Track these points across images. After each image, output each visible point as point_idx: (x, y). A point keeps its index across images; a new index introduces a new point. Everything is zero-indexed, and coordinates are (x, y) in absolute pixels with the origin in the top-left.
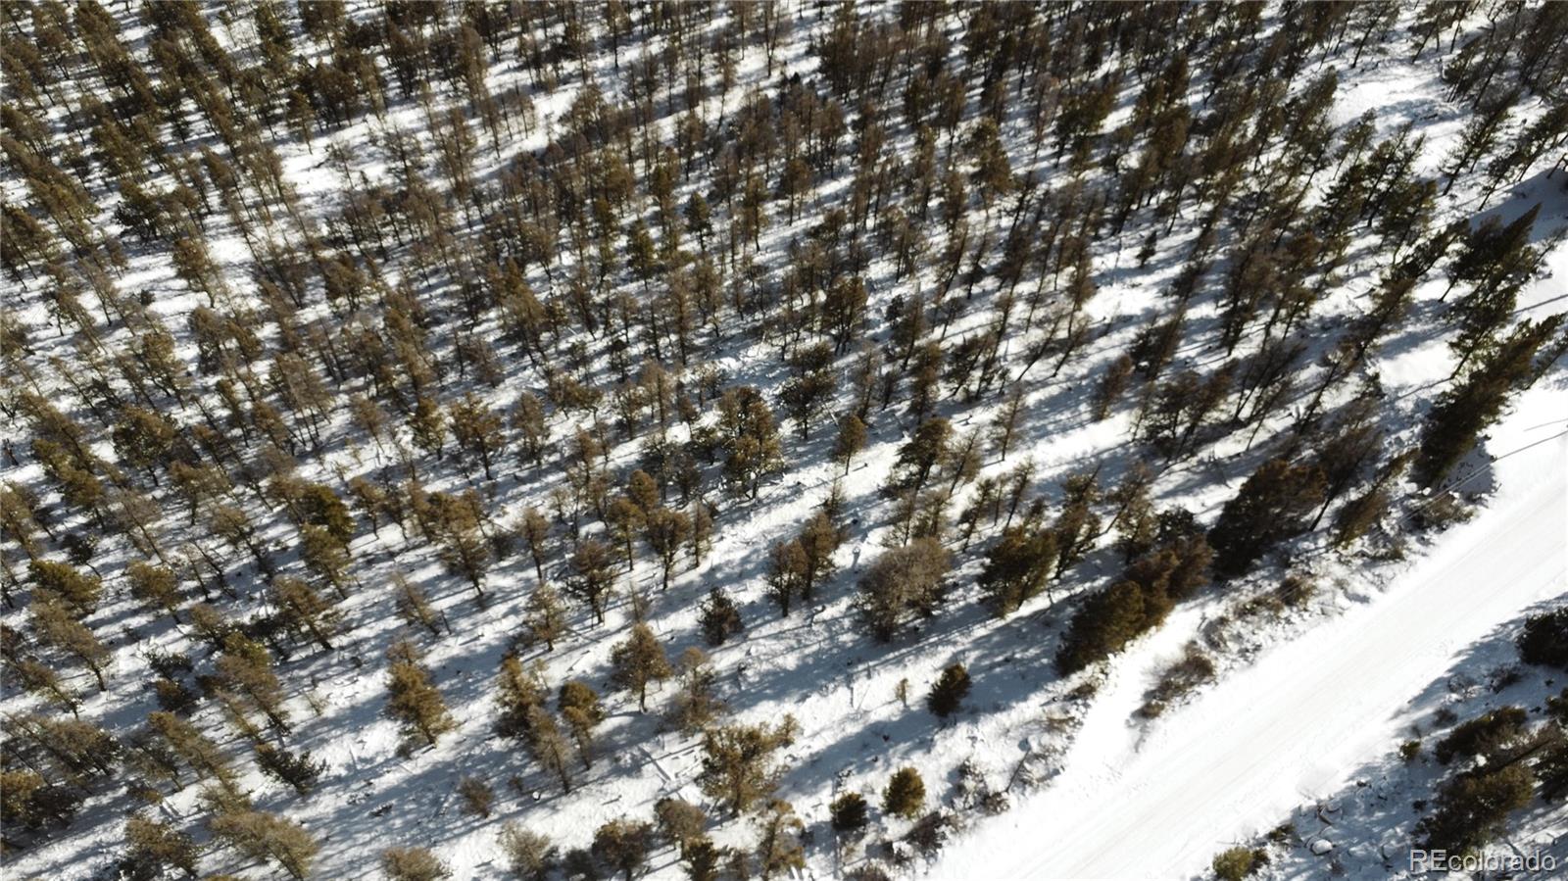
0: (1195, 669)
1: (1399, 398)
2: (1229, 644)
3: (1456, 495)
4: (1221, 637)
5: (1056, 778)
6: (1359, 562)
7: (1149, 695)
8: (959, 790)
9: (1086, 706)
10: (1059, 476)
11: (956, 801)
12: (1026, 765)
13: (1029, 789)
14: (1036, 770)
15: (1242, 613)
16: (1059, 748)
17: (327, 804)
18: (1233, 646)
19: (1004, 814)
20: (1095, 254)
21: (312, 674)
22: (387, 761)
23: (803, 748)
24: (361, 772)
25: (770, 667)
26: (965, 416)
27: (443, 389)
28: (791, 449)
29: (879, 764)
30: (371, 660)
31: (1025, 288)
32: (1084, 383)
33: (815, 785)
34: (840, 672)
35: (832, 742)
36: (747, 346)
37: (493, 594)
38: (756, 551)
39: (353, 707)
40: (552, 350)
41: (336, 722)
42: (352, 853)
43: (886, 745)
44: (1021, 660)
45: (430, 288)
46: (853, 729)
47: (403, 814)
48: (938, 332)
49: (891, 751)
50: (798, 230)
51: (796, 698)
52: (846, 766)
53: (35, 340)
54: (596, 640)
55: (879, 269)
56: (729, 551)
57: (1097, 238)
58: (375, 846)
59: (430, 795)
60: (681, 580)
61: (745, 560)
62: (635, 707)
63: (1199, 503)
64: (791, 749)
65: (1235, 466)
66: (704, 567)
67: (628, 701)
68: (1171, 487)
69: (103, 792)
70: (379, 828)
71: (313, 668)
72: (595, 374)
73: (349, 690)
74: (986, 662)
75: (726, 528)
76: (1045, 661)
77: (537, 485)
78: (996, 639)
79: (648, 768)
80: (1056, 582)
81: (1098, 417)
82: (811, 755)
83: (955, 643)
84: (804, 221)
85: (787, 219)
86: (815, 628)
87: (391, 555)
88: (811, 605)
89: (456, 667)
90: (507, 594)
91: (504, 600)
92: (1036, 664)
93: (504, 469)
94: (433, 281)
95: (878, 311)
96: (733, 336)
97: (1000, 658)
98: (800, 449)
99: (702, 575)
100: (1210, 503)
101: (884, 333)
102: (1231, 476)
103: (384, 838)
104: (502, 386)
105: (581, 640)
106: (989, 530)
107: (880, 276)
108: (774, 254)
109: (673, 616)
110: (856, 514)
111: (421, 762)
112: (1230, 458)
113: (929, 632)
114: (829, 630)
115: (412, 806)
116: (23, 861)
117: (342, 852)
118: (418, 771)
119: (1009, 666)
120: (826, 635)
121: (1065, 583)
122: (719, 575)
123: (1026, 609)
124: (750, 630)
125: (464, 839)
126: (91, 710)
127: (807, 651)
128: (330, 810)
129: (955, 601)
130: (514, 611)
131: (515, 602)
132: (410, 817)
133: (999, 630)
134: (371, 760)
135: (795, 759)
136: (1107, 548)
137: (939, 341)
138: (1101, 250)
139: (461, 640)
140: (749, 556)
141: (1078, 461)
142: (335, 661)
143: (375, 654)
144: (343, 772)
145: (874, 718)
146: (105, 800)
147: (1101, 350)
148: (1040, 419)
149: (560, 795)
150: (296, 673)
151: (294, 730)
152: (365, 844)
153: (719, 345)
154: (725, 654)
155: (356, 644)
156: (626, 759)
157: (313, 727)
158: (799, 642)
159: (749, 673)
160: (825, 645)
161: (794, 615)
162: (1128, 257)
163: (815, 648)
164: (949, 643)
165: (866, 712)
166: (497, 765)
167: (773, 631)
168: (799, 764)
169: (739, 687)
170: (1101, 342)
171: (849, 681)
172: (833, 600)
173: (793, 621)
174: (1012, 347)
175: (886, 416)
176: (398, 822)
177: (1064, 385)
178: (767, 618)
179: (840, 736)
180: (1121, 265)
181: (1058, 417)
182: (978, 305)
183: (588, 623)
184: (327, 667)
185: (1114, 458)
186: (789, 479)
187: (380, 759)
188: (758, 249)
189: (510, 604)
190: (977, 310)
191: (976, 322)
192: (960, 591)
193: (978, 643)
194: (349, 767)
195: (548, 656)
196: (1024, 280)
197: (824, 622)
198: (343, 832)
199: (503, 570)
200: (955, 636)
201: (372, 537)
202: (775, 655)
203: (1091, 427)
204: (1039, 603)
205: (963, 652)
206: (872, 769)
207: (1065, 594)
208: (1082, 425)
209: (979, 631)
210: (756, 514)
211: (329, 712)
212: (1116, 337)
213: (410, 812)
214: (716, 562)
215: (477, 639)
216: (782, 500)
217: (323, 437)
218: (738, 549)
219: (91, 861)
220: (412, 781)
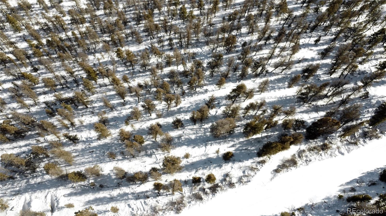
0: (292, 162)
1: (373, 99)
2: (304, 157)
3: (378, 130)
4: (302, 155)
5: (249, 183)
6: (345, 142)
7: (279, 166)
8: (225, 180)
9: (262, 166)
10: (274, 101)
11: (223, 182)
12: (243, 178)
13: (242, 184)
14: (245, 179)
15: (310, 150)
16: (252, 175)
17: (80, 147)
18: (305, 158)
19: (234, 189)
20: (304, 38)
21: (83, 113)
22: (95, 139)
23: (191, 160)
24: (89, 141)
25: (188, 137)
26: (254, 79)
27: (127, 41)
28: (208, 79)
29: (208, 168)
30: (96, 113)
31: (282, 45)
32: (289, 76)
33: (191, 170)
34: (204, 142)
35: (198, 160)
36: (204, 46)
37: (127, 102)
38: (192, 105)
39: (90, 124)
40: (156, 36)
41: (85, 127)
42: (83, 160)
43: (211, 164)
44: (250, 150)
45: (131, 10)
46: (204, 158)
47: (96, 153)
48: (254, 53)
49: (211, 166)
50: (227, 13)
51: (192, 147)
52: (200, 167)
53: (34, 8)
54: (149, 120)
55: (244, 30)
56: (185, 104)
57: (306, 32)
58: (89, 160)
59: (103, 150)
60: (172, 109)
61: (189, 107)
62: (154, 140)
63: (309, 116)
64: (188, 160)
65: (322, 108)
66: (178, 107)
67: (153, 138)
68: (303, 110)
69: (33, 131)
70: (90, 156)
71: (83, 111)
72: (165, 46)
73: (90, 119)
74: (241, 148)
75: (186, 97)
76: (255, 151)
77: (144, 74)
78: (245, 143)
79: (154, 156)
80: (264, 131)
81: (290, 86)
82: (192, 162)
83: (234, 141)
84: (229, 10)
85: (225, 9)
86: (201, 129)
87: (106, 86)
88: (202, 123)
89: (115, 119)
90: (130, 103)
91: (130, 104)
92: (253, 152)
93: (137, 68)
94: (131, 9)
95: (241, 43)
96: (202, 42)
97: (244, 148)
98: (210, 79)
99: (177, 109)
100: (311, 117)
101: (240, 50)
102: (320, 111)
103: (91, 158)
104: (142, 44)
105: (145, 119)
106: (251, 113)
107: (244, 32)
108: (219, 19)
109: (168, 118)
110: (219, 101)
111: (102, 142)
112: (321, 105)
113: (229, 137)
114: (205, 131)
115: (98, 152)
116: (14, 144)
117: (81, 159)
118: (101, 144)
119: (246, 151)
120: (204, 132)
121: (266, 132)
122: (182, 110)
123: (255, 137)
124: (186, 126)
125: (108, 163)
126: (33, 109)
127: (198, 135)
128: (80, 148)
129: (238, 130)
130: (131, 108)
131: (132, 105)
132: (97, 155)
133: (246, 140)
134: (91, 138)
135: (188, 162)
136: (280, 124)
137: (254, 56)
138: (305, 37)
139: (118, 112)
140: (190, 106)
141: (281, 98)
142: (88, 111)
143: (98, 111)
144: (85, 140)
145: (209, 156)
146: (33, 133)
147: (296, 67)
148: (274, 84)
149: (132, 158)
150: (79, 112)
151: (76, 126)
152: (86, 159)
153: (198, 44)
154: (178, 131)
155: (94, 107)
156: (149, 152)
157: (80, 126)
158: (197, 132)
159: (182, 138)
160: (203, 135)
161: (197, 125)
162: (312, 41)
163: (200, 135)
164: (233, 141)
165: (208, 154)
166: (119, 146)
167: (191, 128)
168: (189, 164)
169: (179, 141)
170: (297, 65)
171: (206, 145)
172: (207, 123)
173: (196, 126)
174: (273, 61)
175: (234, 75)
176: (95, 155)
177: (283, 76)
178: (190, 124)
179: (200, 159)
180: (310, 42)
181: (279, 85)
182: (267, 47)
183: (148, 115)
184: (86, 112)
185: (290, 99)
186: (205, 88)
187: (94, 139)
188: (215, 17)
189: (131, 105)
190: (266, 49)
191: (265, 53)
192: (240, 128)
193: (240, 143)
194: (87, 139)
195: (137, 122)
196: (282, 42)
197: (204, 128)
198: (82, 154)
199: (131, 96)
200: (235, 140)
201: (102, 79)
202: (190, 134)
203: (287, 89)
204: (258, 136)
205: (236, 144)
206: (206, 169)
207: (266, 134)
208: (284, 88)
209: (241, 140)
210: (195, 95)
211: (84, 124)
212: (301, 64)
213: (98, 153)
214: (181, 106)
215: (121, 113)
216: (202, 93)
217: (97, 48)
218: (188, 104)
219: (28, 147)
220: (100, 146)
